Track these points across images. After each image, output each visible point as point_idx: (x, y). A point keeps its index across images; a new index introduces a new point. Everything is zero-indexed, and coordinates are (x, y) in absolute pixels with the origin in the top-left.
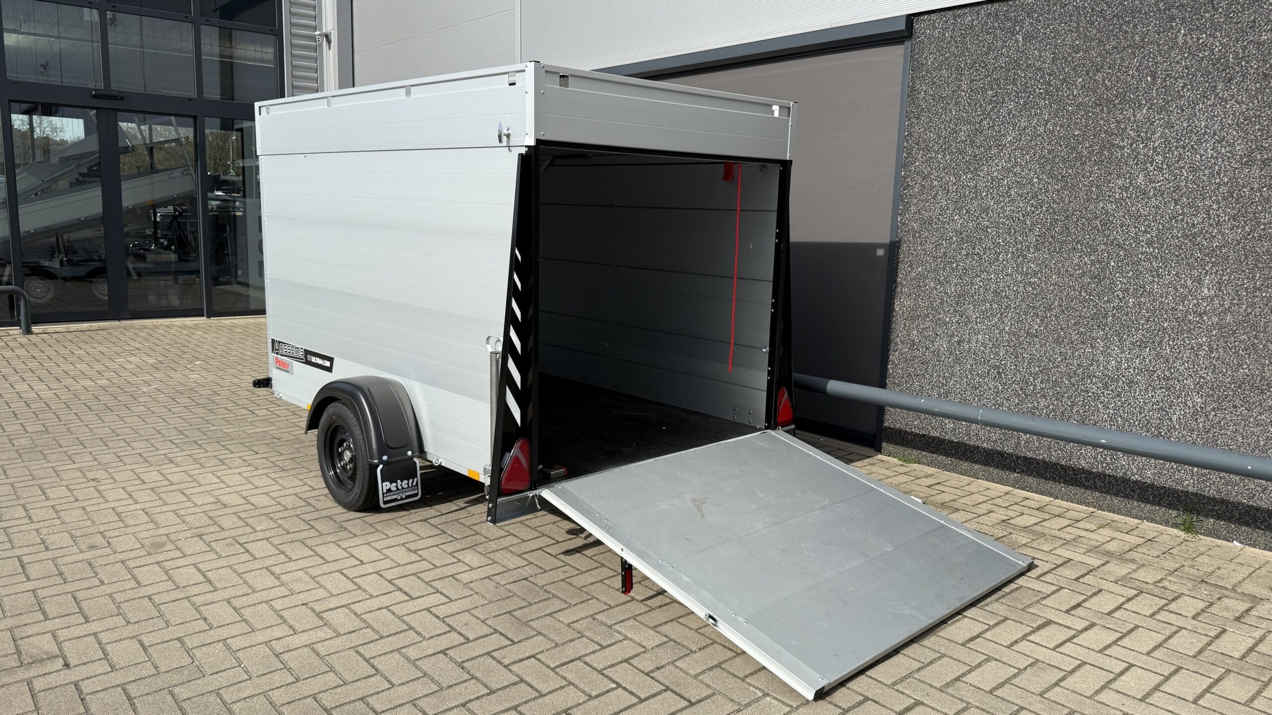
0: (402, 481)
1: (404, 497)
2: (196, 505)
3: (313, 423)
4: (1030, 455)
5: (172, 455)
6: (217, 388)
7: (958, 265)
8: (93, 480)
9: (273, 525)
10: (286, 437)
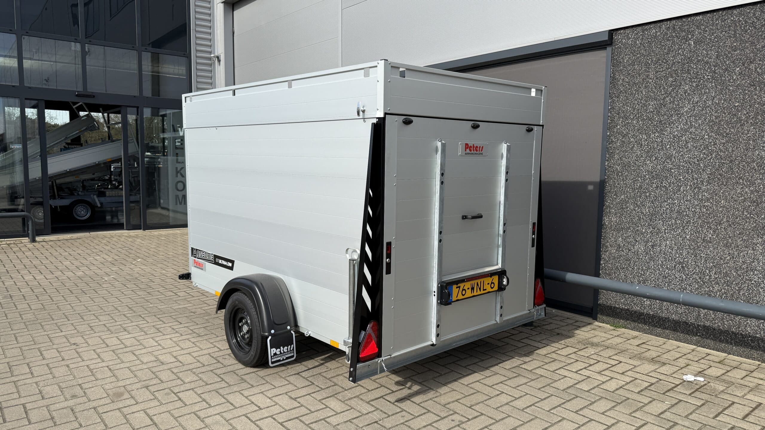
0: (283, 347)
1: (285, 358)
2: (143, 363)
3: (222, 305)
4: (708, 324)
5: (126, 325)
6: (152, 277)
7: (650, 194)
8: (74, 344)
9: (196, 378)
10: (199, 311)
